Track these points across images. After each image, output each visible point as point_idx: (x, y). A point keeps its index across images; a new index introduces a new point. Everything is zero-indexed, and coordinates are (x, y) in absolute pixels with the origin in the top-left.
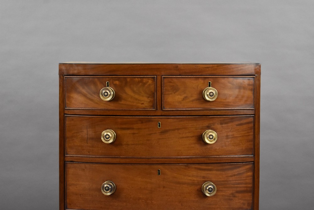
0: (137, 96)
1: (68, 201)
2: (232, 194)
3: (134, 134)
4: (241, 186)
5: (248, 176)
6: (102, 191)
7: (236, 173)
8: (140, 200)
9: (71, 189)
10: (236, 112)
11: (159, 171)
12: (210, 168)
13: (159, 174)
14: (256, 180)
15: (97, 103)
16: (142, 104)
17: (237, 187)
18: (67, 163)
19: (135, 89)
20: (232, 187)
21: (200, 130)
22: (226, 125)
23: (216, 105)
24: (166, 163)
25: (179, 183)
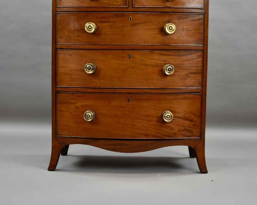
1: (58, 80)
2: (186, 74)
3: (110, 26)
4: (193, 68)
5: (199, 61)
6: (85, 70)
7: (190, 59)
8: (115, 78)
9: (61, 70)
10: (190, 10)
11: (130, 55)
12: (169, 53)
13: (130, 57)
14: (205, 64)
15: (82, 2)
16: (117, 2)
17: (190, 69)
18: (58, 50)
20: (186, 69)
21: (162, 24)
22: (182, 20)
23: (175, 4)
24: (135, 49)
25: (145, 65)
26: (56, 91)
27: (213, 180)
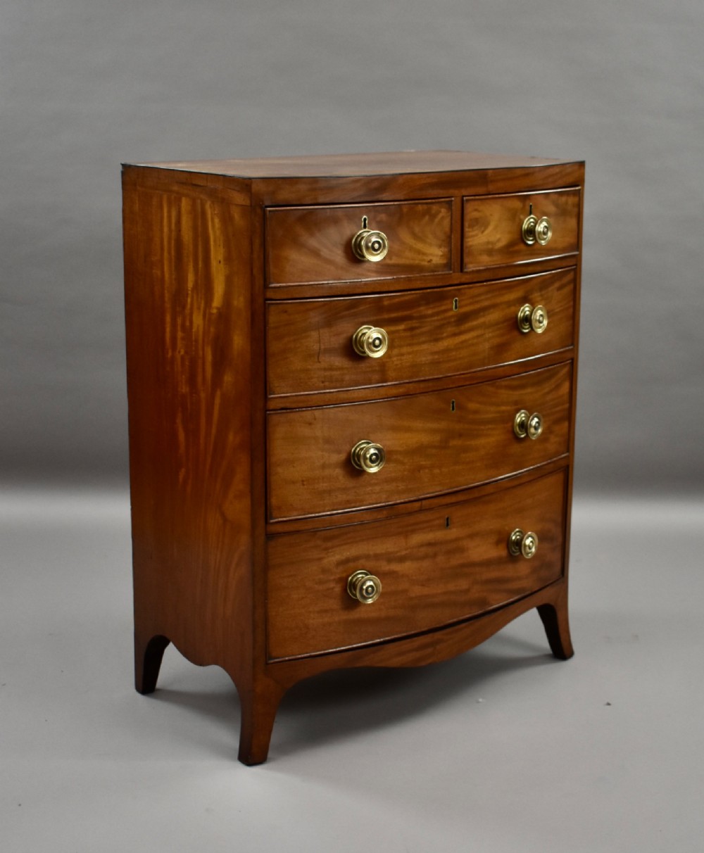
0: (419, 246)
3: (412, 329)
8: (421, 472)
9: (280, 473)
11: (453, 403)
13: (453, 409)
16: (430, 261)
18: (269, 414)
19: (417, 230)
26: (266, 535)
27: (610, 702)
